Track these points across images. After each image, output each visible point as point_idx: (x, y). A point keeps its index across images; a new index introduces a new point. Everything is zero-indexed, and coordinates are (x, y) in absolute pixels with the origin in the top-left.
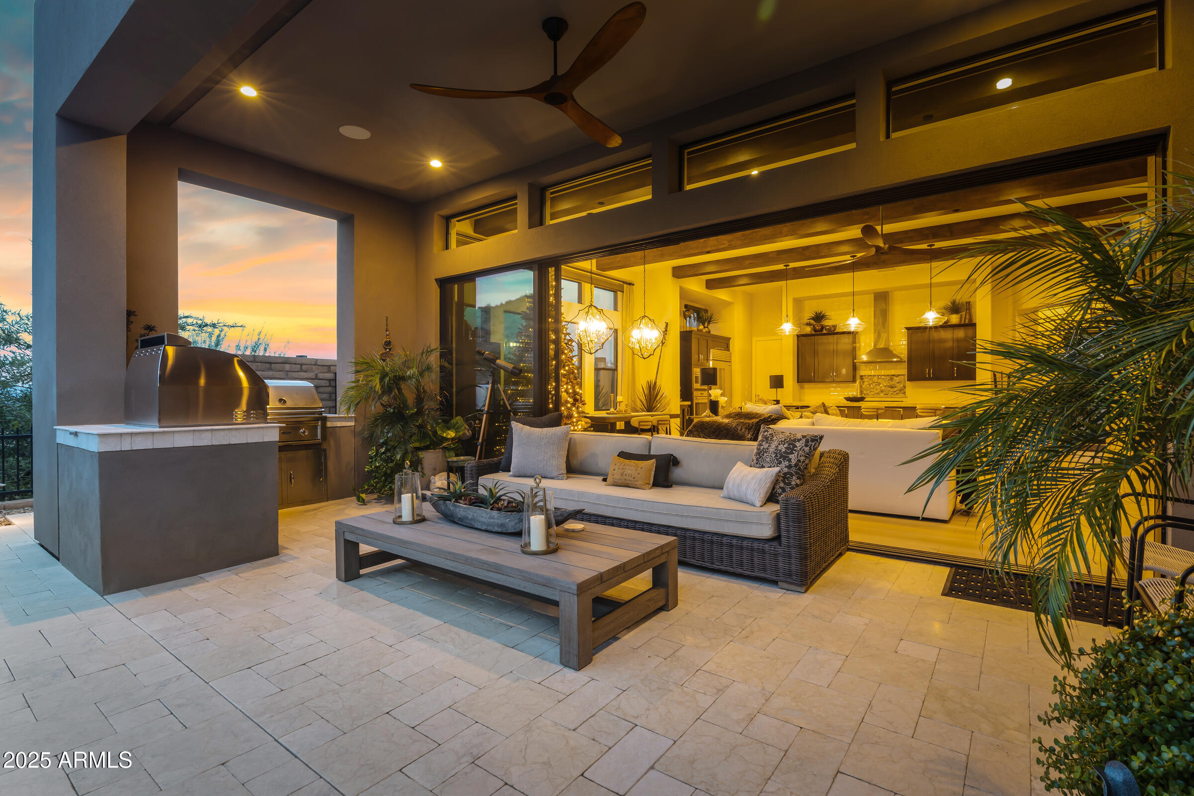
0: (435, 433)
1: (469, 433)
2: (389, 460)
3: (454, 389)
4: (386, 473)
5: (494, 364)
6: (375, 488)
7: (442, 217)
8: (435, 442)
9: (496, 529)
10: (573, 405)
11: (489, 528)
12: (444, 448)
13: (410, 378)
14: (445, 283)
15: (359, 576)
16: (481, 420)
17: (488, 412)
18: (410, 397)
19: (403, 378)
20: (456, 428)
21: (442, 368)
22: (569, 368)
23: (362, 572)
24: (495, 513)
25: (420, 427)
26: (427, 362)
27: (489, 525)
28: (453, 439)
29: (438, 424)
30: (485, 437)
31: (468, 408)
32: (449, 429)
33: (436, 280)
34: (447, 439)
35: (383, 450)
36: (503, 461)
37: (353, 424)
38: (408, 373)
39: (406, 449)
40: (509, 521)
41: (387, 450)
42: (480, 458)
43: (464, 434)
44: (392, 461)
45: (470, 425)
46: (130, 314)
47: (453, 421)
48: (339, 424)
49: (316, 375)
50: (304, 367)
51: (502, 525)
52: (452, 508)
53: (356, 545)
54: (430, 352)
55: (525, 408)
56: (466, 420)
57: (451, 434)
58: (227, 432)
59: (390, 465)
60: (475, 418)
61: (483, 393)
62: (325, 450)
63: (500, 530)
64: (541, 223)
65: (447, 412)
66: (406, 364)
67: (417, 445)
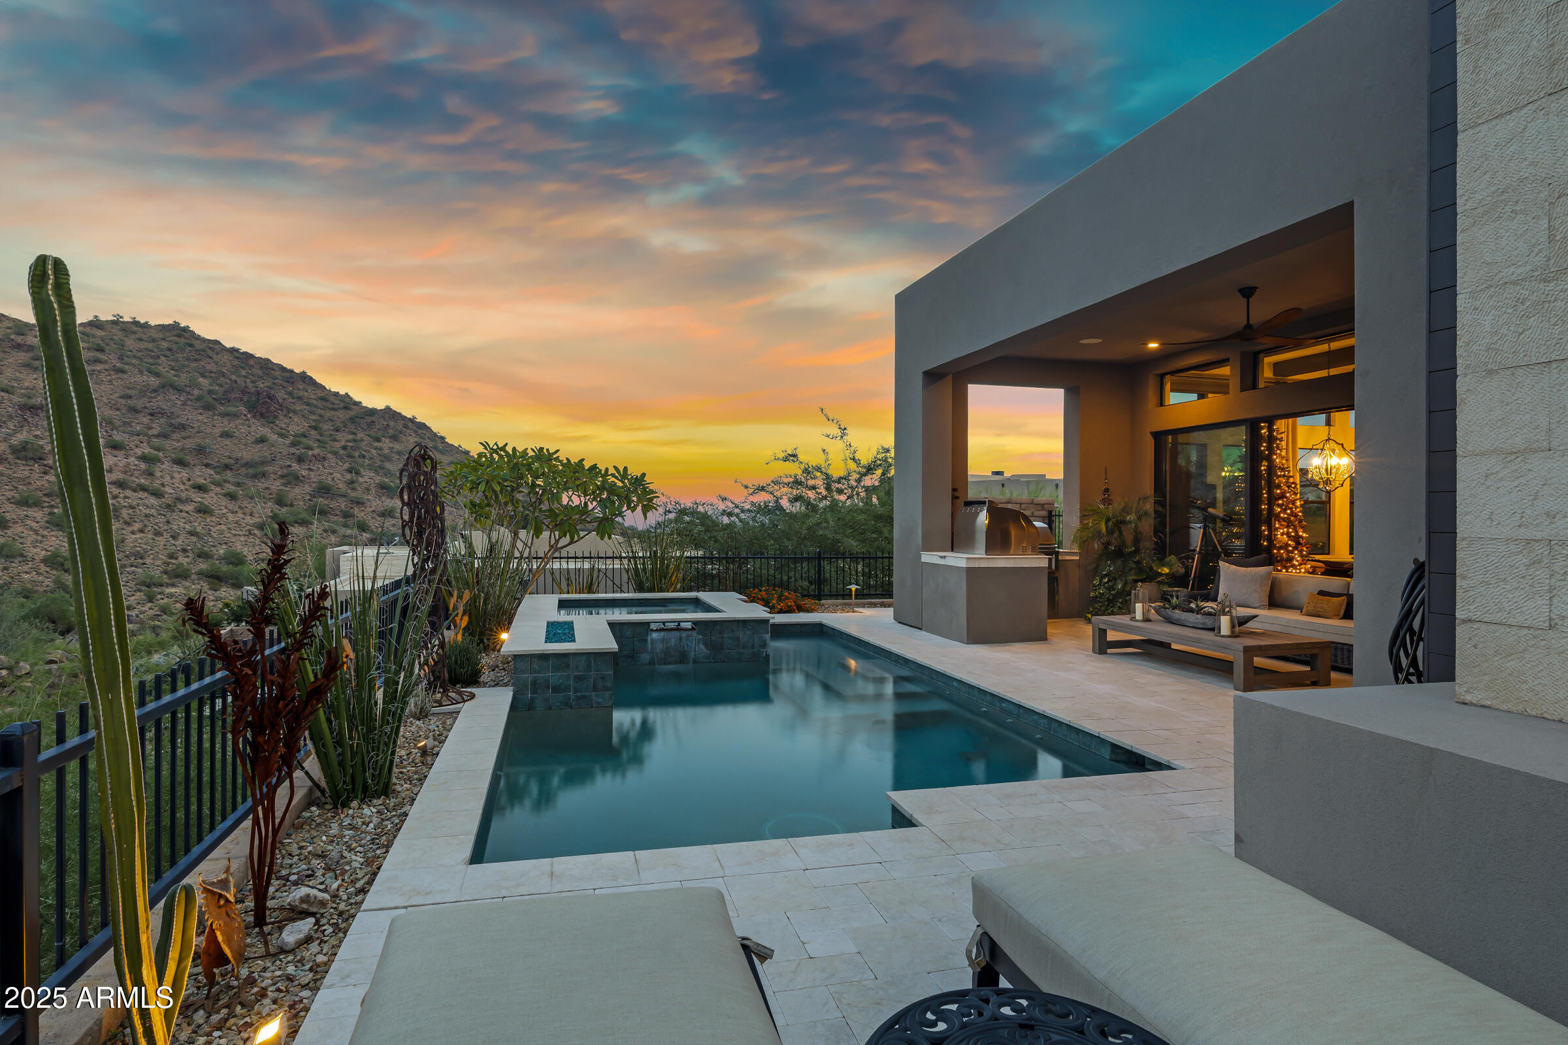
0: (1151, 568)
1: (1182, 571)
2: (1111, 588)
3: (1168, 530)
4: (1108, 599)
5: (1206, 511)
6: (1099, 610)
7: (1157, 375)
8: (1150, 576)
9: (1200, 626)
10: (1295, 548)
11: (1196, 626)
12: (1159, 581)
13: (1130, 522)
14: (1159, 436)
15: (1106, 653)
16: (1193, 559)
17: (1200, 553)
18: (1128, 537)
19: (1124, 522)
20: (1170, 566)
21: (1156, 512)
22: (1292, 511)
23: (1109, 651)
24: (1199, 616)
25: (1138, 563)
26: (1145, 508)
27: (1195, 623)
28: (1167, 575)
29: (1154, 561)
30: (1197, 574)
31: (1182, 547)
32: (1163, 566)
33: (1151, 433)
34: (1161, 574)
35: (1106, 580)
36: (1212, 594)
37: (1078, 558)
38: (1128, 518)
39: (1126, 581)
40: (1208, 621)
41: (1109, 581)
42: (1192, 589)
43: (1177, 571)
44: (1114, 590)
45: (1183, 563)
46: (954, 490)
47: (1168, 559)
48: (1067, 558)
49: (1033, 513)
50: (1023, 506)
51: (1204, 624)
52: (1170, 613)
53: (1105, 631)
54: (1145, 498)
55: (1240, 549)
56: (1180, 559)
57: (1166, 570)
58: (1012, 560)
59: (1113, 592)
60: (1187, 558)
61: (1197, 533)
62: (1057, 578)
63: (1202, 627)
64: (1254, 386)
65: (1161, 552)
66: (1126, 510)
67: (1136, 578)
